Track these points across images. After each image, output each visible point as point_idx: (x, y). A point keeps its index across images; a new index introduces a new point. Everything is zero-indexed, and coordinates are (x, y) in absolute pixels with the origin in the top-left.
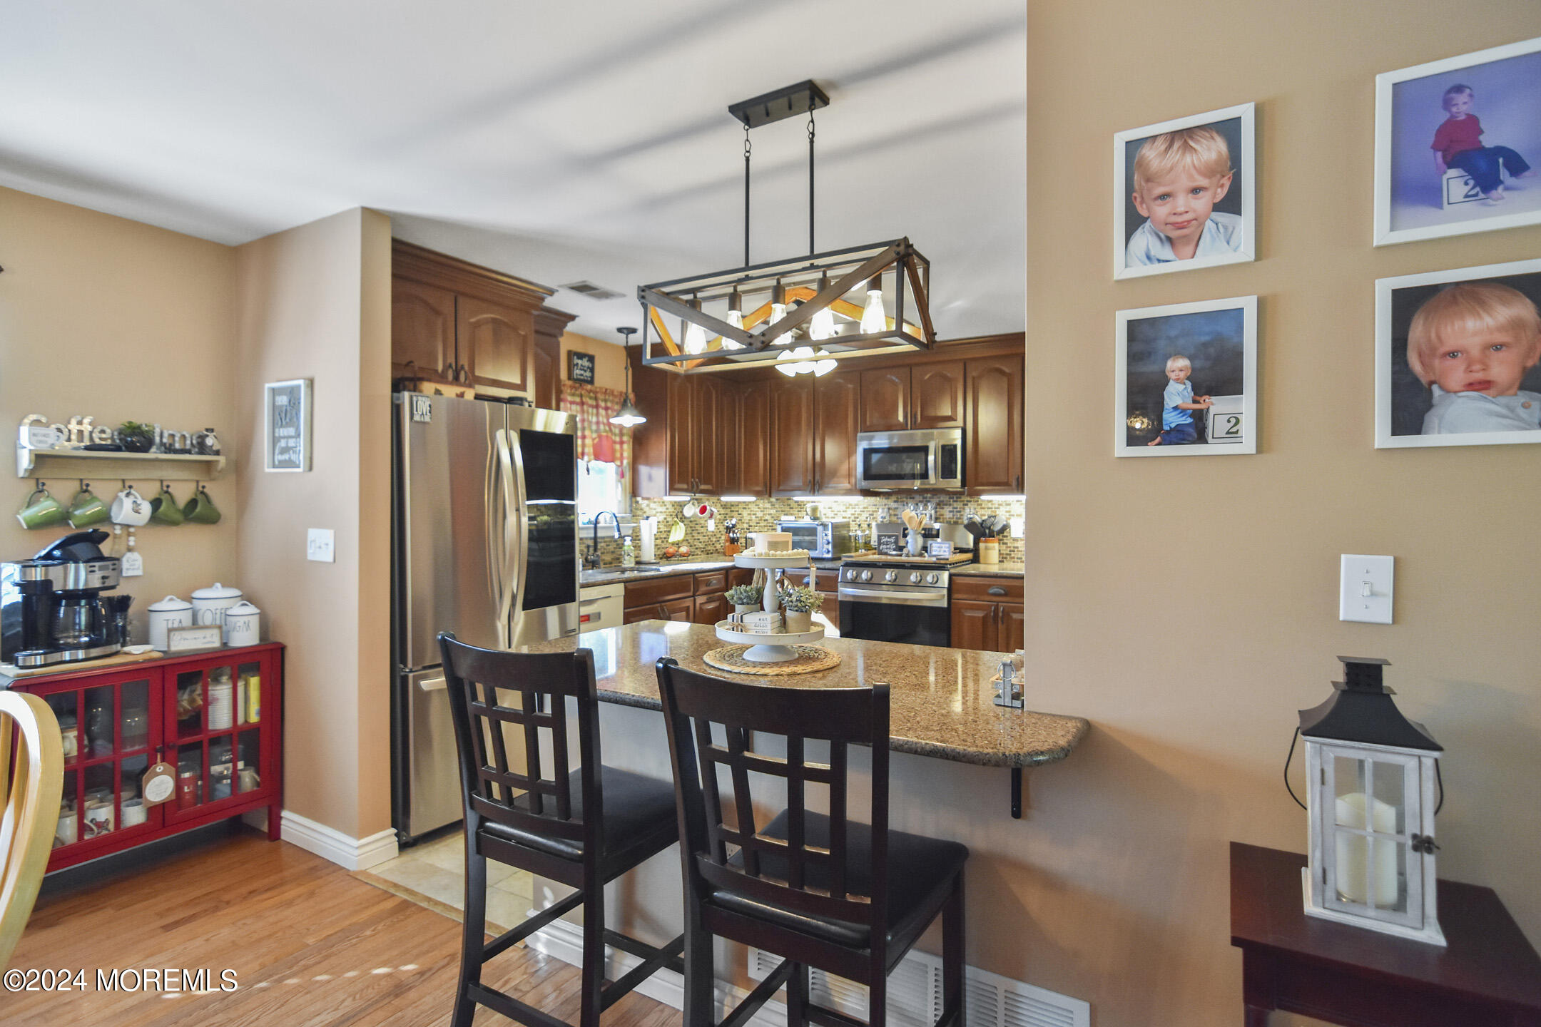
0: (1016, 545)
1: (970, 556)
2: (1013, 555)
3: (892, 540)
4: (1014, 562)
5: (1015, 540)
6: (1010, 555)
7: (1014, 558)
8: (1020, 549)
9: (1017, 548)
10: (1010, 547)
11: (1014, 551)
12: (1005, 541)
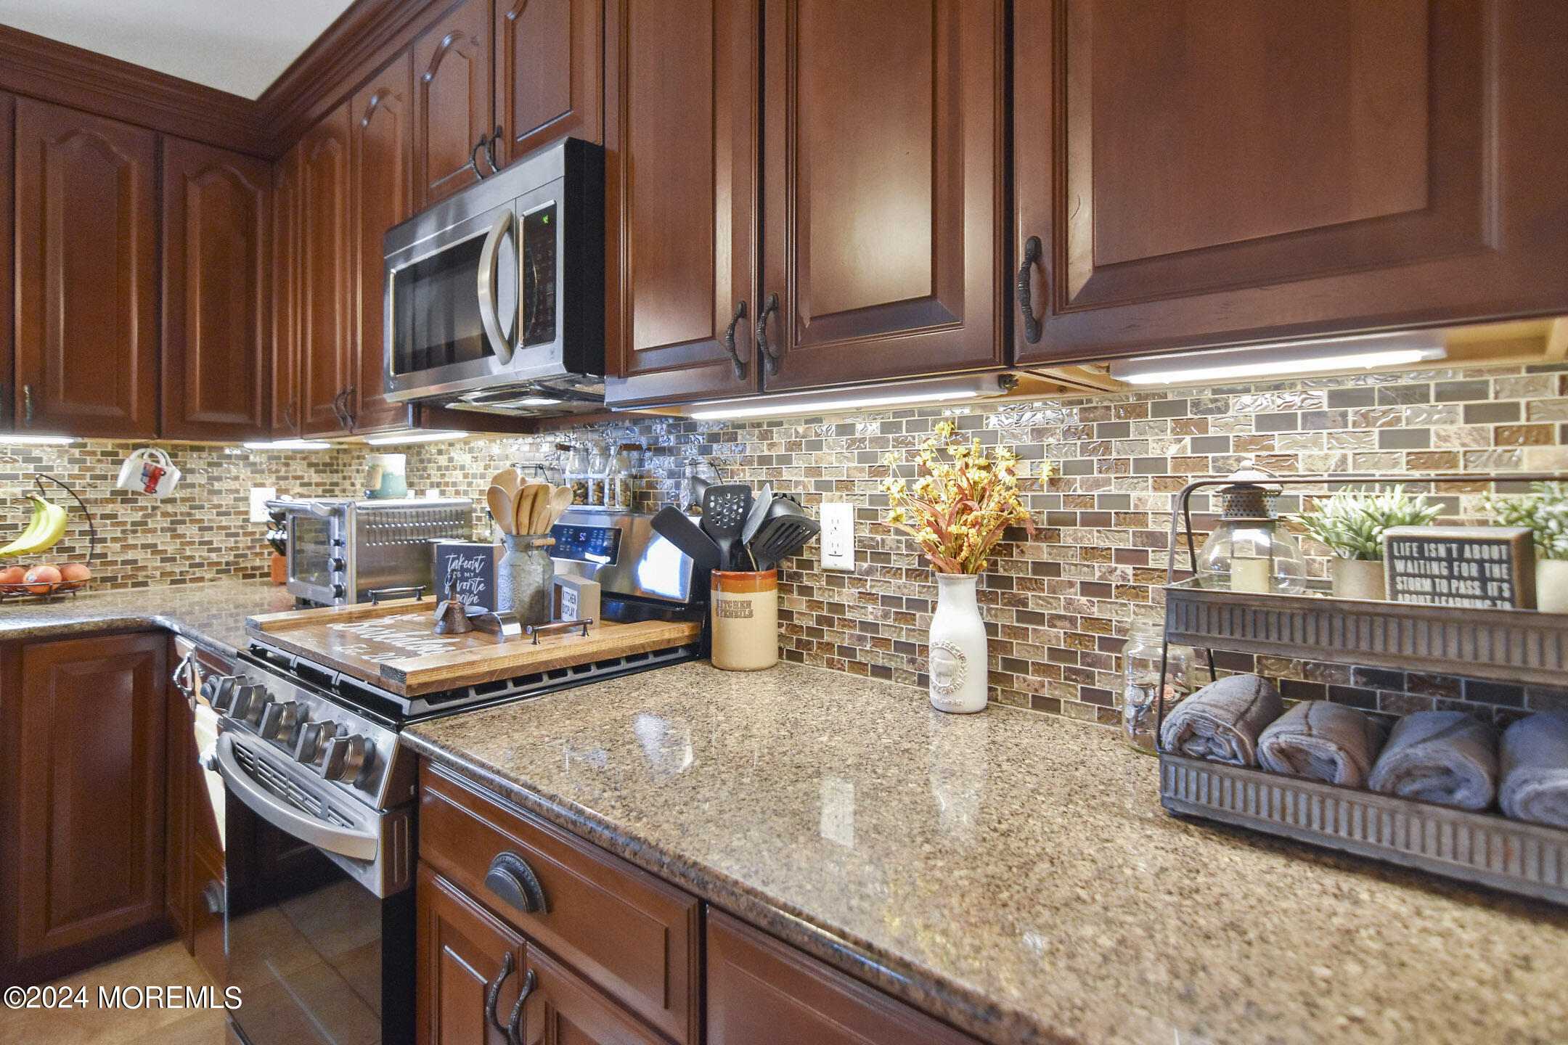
0: (836, 599)
1: (675, 632)
2: (826, 638)
3: (476, 565)
4: (831, 664)
5: (835, 577)
6: (819, 633)
7: (829, 646)
8: (848, 616)
9: (838, 608)
10: (819, 605)
11: (830, 622)
12: (806, 582)
